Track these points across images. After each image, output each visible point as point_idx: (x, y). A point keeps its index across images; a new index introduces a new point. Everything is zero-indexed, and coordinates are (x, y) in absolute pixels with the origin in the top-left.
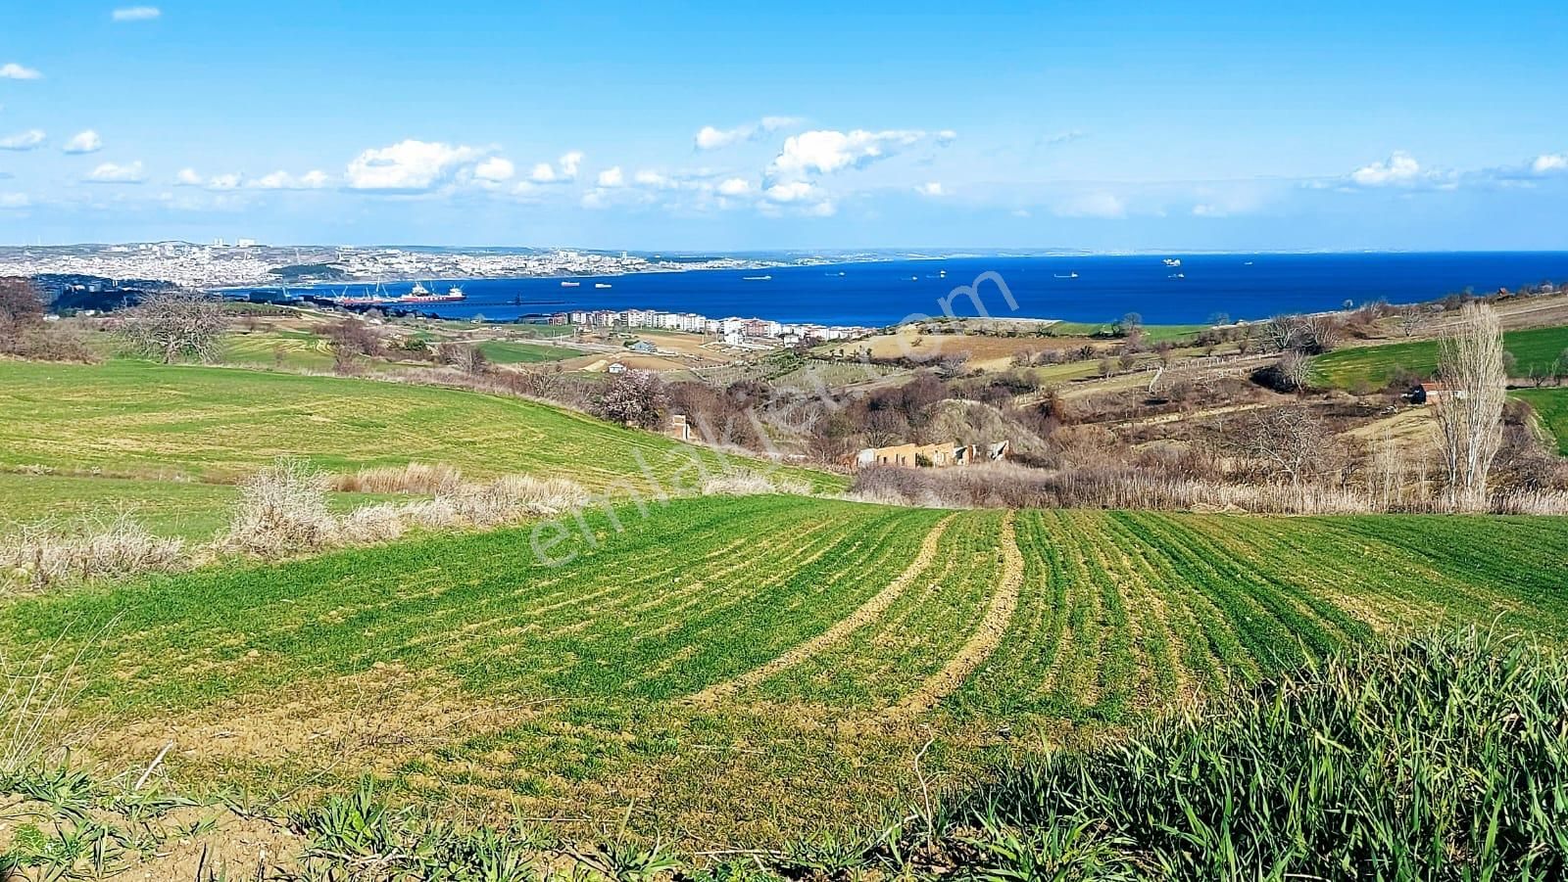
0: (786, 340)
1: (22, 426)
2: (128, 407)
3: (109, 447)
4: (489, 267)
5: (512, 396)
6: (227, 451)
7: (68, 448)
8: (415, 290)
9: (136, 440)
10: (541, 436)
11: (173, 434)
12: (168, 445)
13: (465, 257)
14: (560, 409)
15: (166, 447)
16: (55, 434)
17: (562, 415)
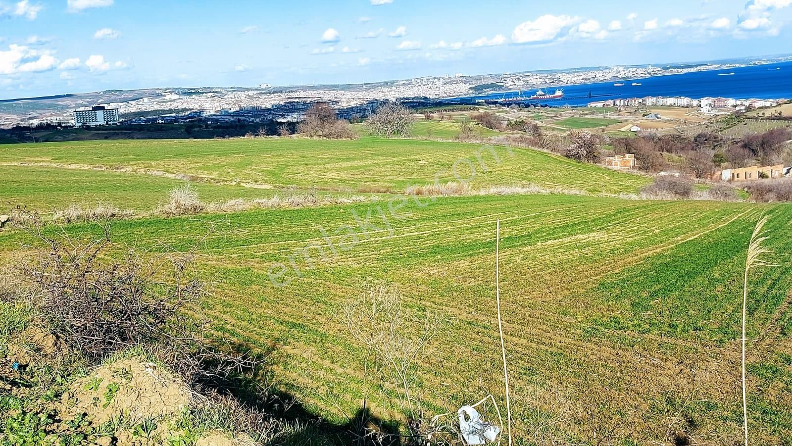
0: (738, 108)
1: (295, 169)
2: (343, 159)
3: (326, 177)
4: (576, 79)
5: (527, 148)
6: (374, 178)
7: (310, 178)
8: (538, 93)
9: (338, 173)
10: (529, 167)
11: (354, 171)
12: (350, 176)
13: (564, 74)
14: (548, 154)
15: (348, 177)
16: (306, 172)
17: (549, 157)
